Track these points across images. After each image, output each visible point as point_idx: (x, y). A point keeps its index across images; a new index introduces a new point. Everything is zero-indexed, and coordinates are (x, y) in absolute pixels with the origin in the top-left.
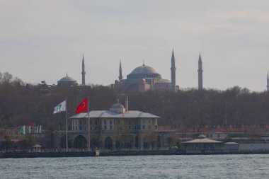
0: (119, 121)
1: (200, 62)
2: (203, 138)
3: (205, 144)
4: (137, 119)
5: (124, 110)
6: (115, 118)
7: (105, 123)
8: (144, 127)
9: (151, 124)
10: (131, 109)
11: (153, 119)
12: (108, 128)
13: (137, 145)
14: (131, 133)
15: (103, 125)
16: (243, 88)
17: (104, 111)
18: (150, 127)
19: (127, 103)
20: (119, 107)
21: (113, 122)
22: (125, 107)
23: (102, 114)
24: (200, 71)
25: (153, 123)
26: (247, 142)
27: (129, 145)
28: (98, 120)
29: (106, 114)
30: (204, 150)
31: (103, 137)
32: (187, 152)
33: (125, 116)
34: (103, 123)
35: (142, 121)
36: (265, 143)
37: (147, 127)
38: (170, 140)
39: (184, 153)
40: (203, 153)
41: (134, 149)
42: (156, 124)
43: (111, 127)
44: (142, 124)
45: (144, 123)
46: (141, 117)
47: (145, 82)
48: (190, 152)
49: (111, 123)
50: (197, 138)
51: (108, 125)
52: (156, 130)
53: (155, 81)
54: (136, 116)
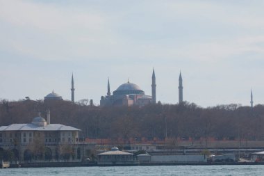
0: (39, 134)
1: (180, 79)
2: (116, 150)
4: (57, 132)
5: (45, 123)
6: (34, 131)
7: (25, 136)
8: (64, 139)
9: (71, 137)
10: (52, 122)
11: (73, 131)
12: (28, 141)
14: (48, 145)
15: (22, 138)
17: (24, 125)
18: (69, 139)
19: (49, 116)
20: (40, 120)
21: (32, 135)
22: (46, 120)
23: (22, 127)
24: (181, 88)
25: (74, 136)
27: (49, 157)
28: (18, 133)
30: (115, 161)
31: (23, 149)
33: (46, 129)
34: (22, 135)
35: (61, 134)
36: (184, 154)
37: (66, 140)
38: (88, 151)
39: (96, 165)
40: (114, 165)
41: (54, 161)
42: (77, 137)
43: (30, 140)
44: (62, 137)
45: (64, 135)
46: (61, 129)
47: (128, 98)
48: (101, 163)
49: (30, 135)
50: (110, 150)
51: (28, 137)
52: (76, 143)
53: (138, 97)
54: (56, 129)
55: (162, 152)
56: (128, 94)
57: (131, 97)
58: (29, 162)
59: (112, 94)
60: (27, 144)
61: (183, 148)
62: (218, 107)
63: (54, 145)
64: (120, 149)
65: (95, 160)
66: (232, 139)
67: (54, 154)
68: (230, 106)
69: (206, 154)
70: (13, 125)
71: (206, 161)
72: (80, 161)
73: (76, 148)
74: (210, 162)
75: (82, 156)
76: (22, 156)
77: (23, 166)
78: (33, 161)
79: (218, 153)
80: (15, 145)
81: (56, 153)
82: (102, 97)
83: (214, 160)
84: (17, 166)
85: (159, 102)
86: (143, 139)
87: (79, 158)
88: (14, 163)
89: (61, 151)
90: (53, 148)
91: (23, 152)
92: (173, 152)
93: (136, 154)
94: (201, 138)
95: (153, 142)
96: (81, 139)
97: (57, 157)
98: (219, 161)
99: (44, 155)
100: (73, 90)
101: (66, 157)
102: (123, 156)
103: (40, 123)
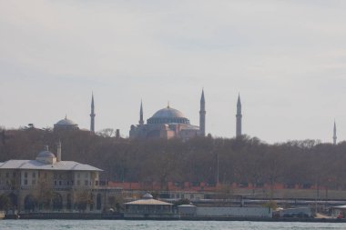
0: (46, 174)
1: (239, 106)
2: (150, 198)
3: (153, 206)
4: (71, 173)
5: (55, 160)
6: (39, 170)
7: (26, 176)
8: (79, 182)
9: (89, 179)
11: (92, 172)
12: (30, 183)
14: (58, 189)
15: (23, 178)
16: (252, 137)
18: (86, 182)
19: (60, 151)
20: (48, 156)
21: (37, 175)
22: (56, 156)
23: (22, 165)
24: (239, 116)
25: (92, 178)
27: (58, 205)
28: (17, 172)
29: (28, 165)
30: (148, 213)
31: (23, 195)
32: (125, 216)
33: (56, 168)
34: (23, 175)
35: (76, 175)
37: (83, 183)
38: (112, 199)
39: (122, 217)
40: (146, 218)
41: (66, 211)
42: (97, 179)
43: (34, 182)
44: (76, 179)
45: (79, 176)
46: (76, 169)
47: (167, 129)
48: (129, 216)
49: (34, 176)
50: (141, 198)
51: (30, 179)
52: (96, 187)
53: (181, 128)
54: (69, 168)
55: (212, 203)
56: (167, 123)
57: (172, 128)
58: (31, 211)
59: (145, 123)
60: (30, 188)
61: (241, 197)
62: (289, 143)
63: (66, 190)
64: (155, 198)
65: (121, 211)
66: (307, 186)
67: (65, 202)
68: (305, 142)
69: (271, 206)
70: (10, 161)
71: (271, 216)
72: (99, 212)
73: (96, 194)
74: (276, 218)
75: (102, 205)
76: (22, 203)
77: (23, 217)
78: (37, 210)
79: (287, 206)
80: (13, 188)
81: (68, 200)
82: (132, 126)
83: (282, 214)
84: (15, 217)
85: (209, 135)
86: (186, 184)
87: (99, 208)
88: (10, 212)
89: (75, 199)
90: (64, 193)
91: (23, 198)
92: (227, 203)
93: (176, 204)
94: (265, 185)
95: (199, 188)
96: (102, 183)
97: (69, 206)
98: (288, 216)
99: (51, 203)
100: (93, 115)
101: (82, 206)
102: (159, 206)
103: (48, 159)
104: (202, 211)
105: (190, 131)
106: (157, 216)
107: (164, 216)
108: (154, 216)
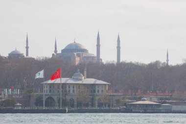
0: (79, 87)
2: (145, 100)
3: (146, 105)
4: (93, 85)
5: (83, 77)
6: (76, 84)
7: (69, 87)
8: (98, 91)
9: (103, 89)
10: (88, 77)
11: (105, 85)
12: (71, 92)
13: (93, 105)
15: (68, 89)
17: (68, 78)
18: (102, 91)
19: (85, 72)
20: (80, 76)
22: (84, 75)
23: (67, 80)
24: (119, 48)
25: (105, 88)
26: (176, 104)
28: (64, 85)
29: (70, 81)
30: (146, 109)
31: (68, 98)
32: (133, 111)
33: (84, 82)
34: (67, 87)
37: (100, 91)
42: (107, 89)
43: (74, 91)
44: (97, 89)
45: (98, 88)
46: (97, 83)
47: (76, 56)
49: (74, 88)
51: (71, 89)
53: (84, 55)
54: (92, 83)
56: (75, 52)
57: (79, 55)
91: (69, 100)
100: (27, 48)
103: (79, 78)
104: (174, 108)
105: (89, 57)
106: (151, 111)
107: (156, 111)
108: (150, 111)
